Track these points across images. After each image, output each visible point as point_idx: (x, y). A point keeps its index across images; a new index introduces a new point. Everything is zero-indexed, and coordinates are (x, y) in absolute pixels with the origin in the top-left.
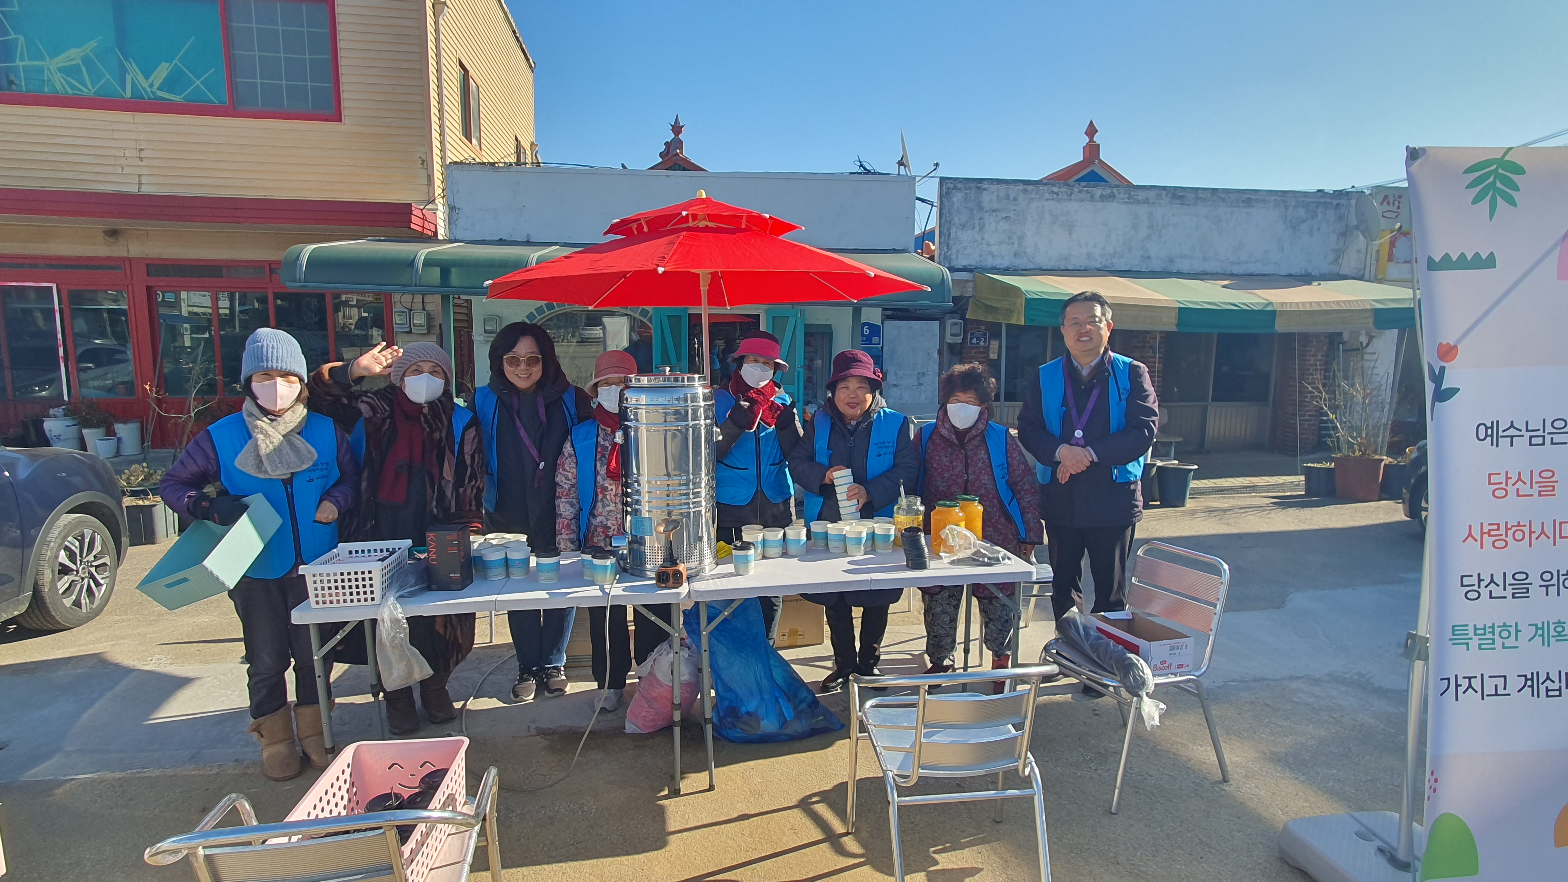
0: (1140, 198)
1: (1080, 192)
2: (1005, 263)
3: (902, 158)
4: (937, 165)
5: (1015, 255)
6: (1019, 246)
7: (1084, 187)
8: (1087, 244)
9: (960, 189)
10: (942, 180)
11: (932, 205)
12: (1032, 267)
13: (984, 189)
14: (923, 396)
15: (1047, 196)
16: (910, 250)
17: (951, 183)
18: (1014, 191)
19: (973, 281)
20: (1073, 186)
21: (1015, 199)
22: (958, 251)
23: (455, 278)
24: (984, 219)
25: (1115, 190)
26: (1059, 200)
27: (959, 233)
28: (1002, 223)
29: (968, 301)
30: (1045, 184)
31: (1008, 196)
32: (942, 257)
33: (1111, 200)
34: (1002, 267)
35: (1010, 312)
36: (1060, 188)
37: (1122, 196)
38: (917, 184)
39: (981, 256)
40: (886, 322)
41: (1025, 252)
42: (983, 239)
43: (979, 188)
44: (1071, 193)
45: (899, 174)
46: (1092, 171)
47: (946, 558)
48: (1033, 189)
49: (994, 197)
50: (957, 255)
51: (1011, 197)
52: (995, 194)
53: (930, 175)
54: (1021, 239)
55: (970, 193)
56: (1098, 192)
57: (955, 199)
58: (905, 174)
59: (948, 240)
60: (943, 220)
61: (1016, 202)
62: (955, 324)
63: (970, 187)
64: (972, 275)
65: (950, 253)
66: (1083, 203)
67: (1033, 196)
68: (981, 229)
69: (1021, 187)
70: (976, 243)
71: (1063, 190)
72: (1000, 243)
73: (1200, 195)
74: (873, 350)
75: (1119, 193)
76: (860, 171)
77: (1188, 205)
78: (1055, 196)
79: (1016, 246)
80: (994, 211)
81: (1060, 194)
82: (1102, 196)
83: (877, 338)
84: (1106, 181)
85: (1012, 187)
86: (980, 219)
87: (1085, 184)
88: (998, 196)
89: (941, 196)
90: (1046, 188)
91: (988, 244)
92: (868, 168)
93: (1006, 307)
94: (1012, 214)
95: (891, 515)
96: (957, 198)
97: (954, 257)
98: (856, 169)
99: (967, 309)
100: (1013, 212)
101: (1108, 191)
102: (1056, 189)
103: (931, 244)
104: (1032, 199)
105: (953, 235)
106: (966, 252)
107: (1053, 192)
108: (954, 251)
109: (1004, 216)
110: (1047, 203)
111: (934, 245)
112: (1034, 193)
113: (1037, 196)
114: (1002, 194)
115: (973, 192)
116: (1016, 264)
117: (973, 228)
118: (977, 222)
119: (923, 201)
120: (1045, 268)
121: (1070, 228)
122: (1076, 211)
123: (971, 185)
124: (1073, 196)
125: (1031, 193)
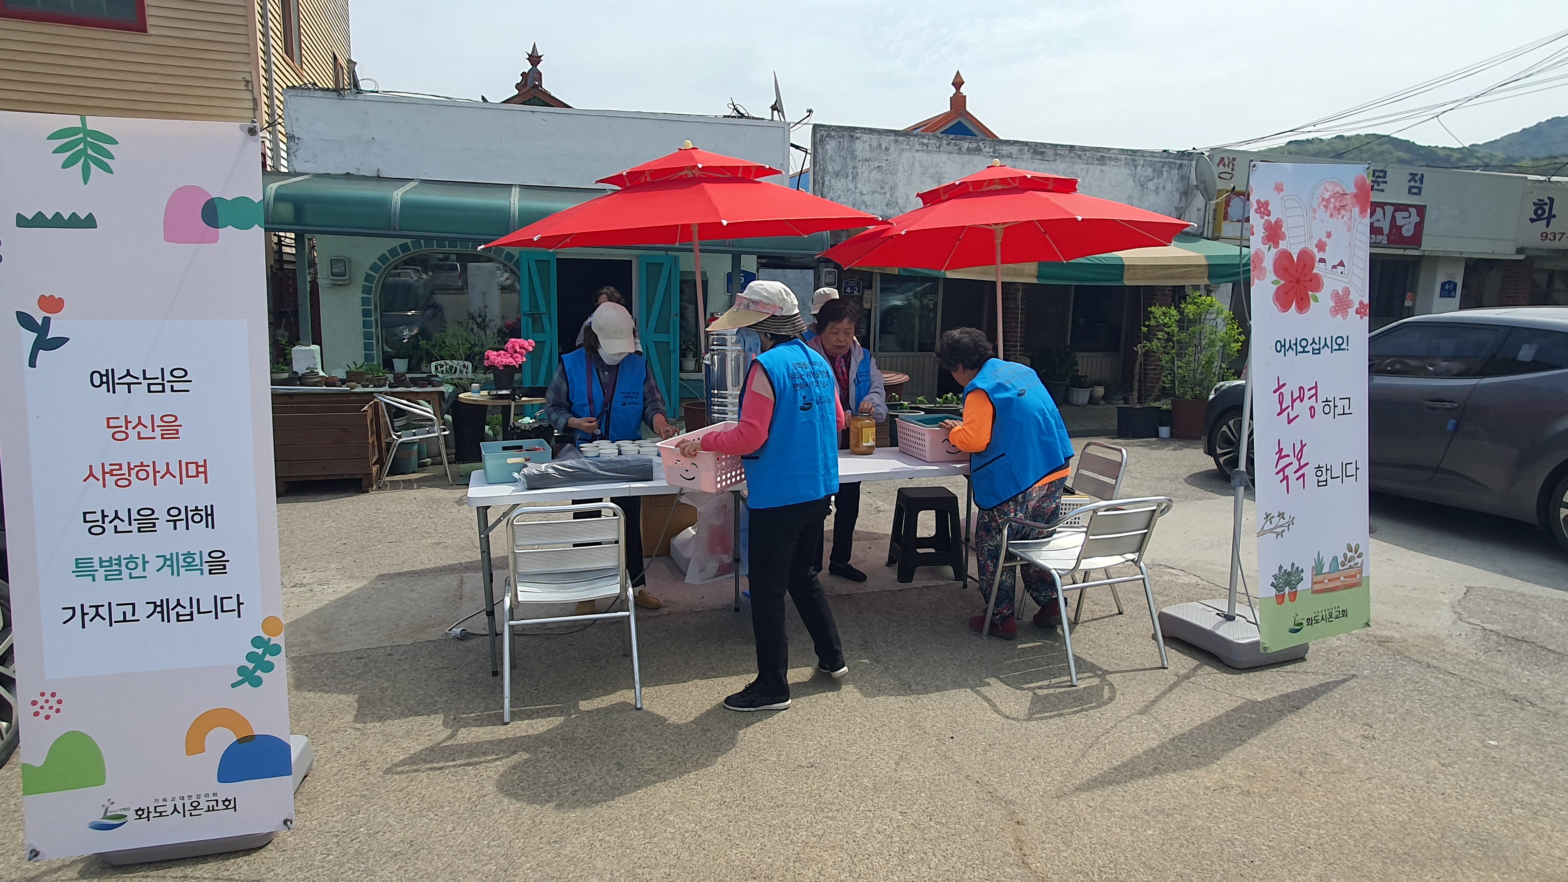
0: (1004, 152)
1: (948, 144)
3: (776, 103)
4: (810, 111)
5: (887, 204)
6: (891, 196)
7: (952, 139)
9: (833, 137)
10: (816, 127)
11: (806, 152)
13: (857, 138)
15: (918, 147)
17: (824, 131)
18: (886, 141)
20: (941, 138)
21: (887, 149)
24: (857, 168)
25: (981, 144)
26: (928, 152)
27: (833, 181)
28: (874, 173)
30: (915, 136)
31: (880, 145)
33: (977, 153)
37: (987, 149)
38: (790, 130)
39: (854, 205)
40: (761, 270)
41: (897, 203)
43: (852, 137)
44: (940, 145)
45: (772, 120)
46: (958, 122)
48: (902, 140)
49: (867, 147)
51: (883, 147)
52: (868, 143)
53: (804, 122)
54: (892, 189)
55: (843, 141)
56: (965, 145)
57: (828, 147)
58: (779, 119)
59: (822, 188)
60: (817, 168)
61: (887, 152)
63: (844, 135)
66: (951, 155)
67: (904, 147)
68: (854, 178)
69: (891, 137)
70: (850, 192)
71: (930, 141)
72: (873, 192)
73: (1059, 152)
75: (985, 147)
76: (733, 114)
77: (1049, 160)
78: (925, 147)
79: (888, 196)
80: (867, 160)
81: (930, 145)
82: (968, 149)
84: (974, 135)
85: (884, 137)
86: (853, 168)
87: (953, 136)
88: (870, 146)
89: (814, 144)
90: (916, 140)
91: (861, 194)
92: (742, 111)
94: (884, 164)
96: (831, 145)
98: (730, 112)
101: (975, 145)
102: (925, 141)
105: (827, 183)
107: (923, 144)
109: (876, 166)
110: (917, 155)
112: (905, 143)
113: (908, 147)
114: (875, 143)
115: (846, 140)
117: (847, 176)
118: (850, 170)
119: (797, 147)
121: (939, 179)
122: (944, 163)
123: (844, 133)
124: (941, 148)
125: (902, 144)
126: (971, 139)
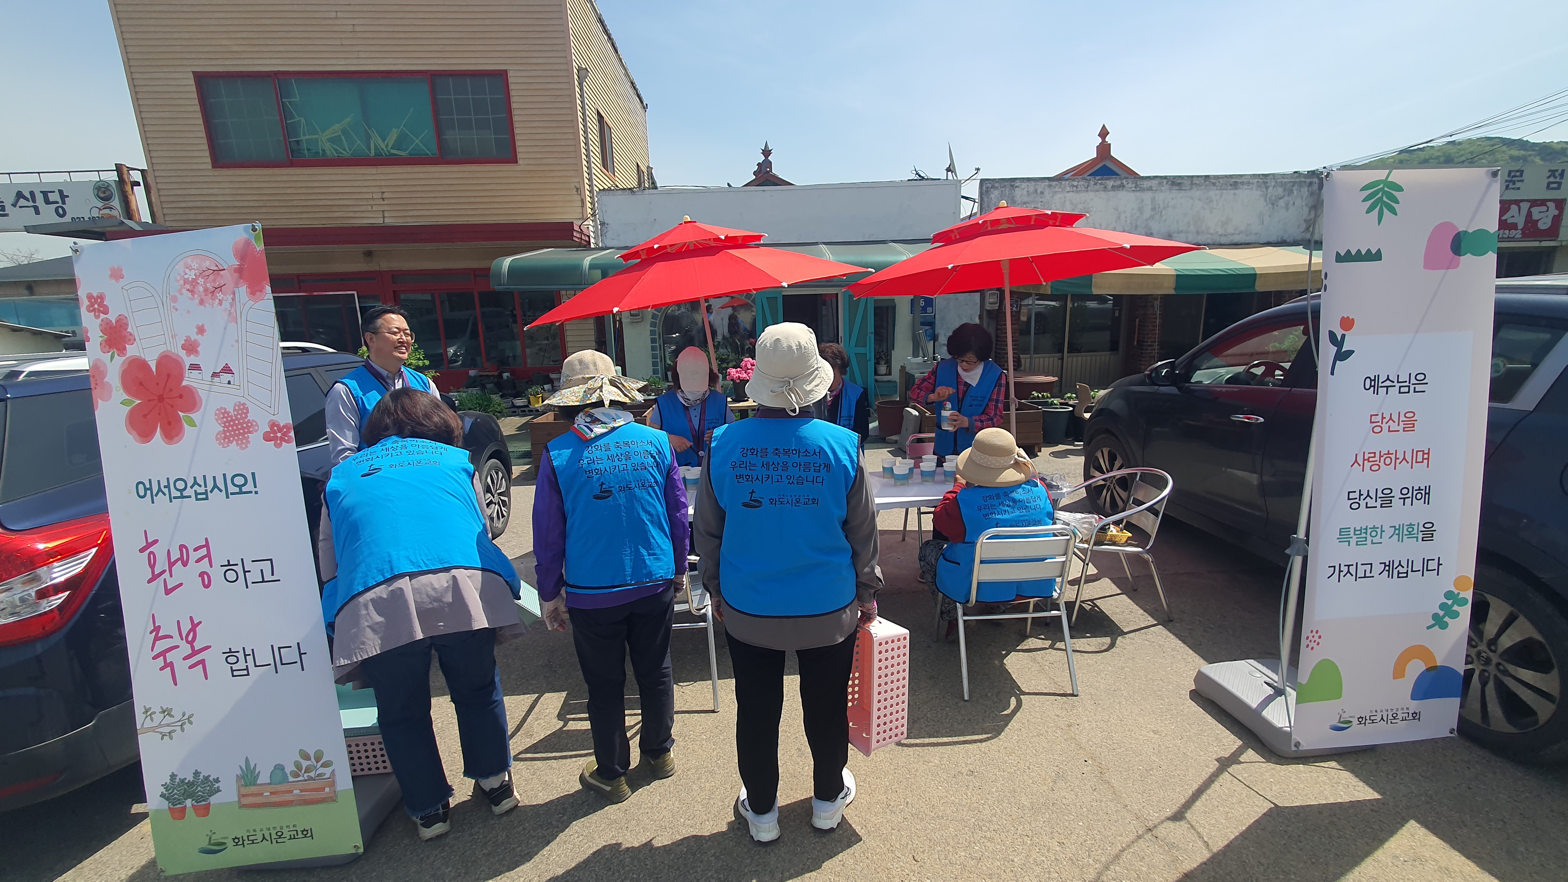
0: (1145, 186)
1: (1095, 184)
3: (950, 165)
4: (978, 169)
7: (1098, 180)
8: (1100, 225)
9: (997, 188)
10: (982, 181)
11: (975, 202)
13: (1017, 187)
15: (1068, 189)
17: (990, 183)
18: (1040, 187)
21: (1042, 193)
25: (1124, 181)
26: (1077, 192)
31: (1036, 191)
33: (1121, 189)
37: (1130, 185)
38: (962, 185)
43: (1012, 186)
44: (1088, 186)
45: (947, 179)
46: (1105, 165)
48: (1057, 184)
52: (1026, 190)
53: (973, 178)
56: (1110, 183)
57: (992, 196)
58: (952, 178)
61: (1042, 196)
62: (993, 294)
66: (1097, 193)
67: (1057, 190)
71: (1081, 183)
73: (1194, 182)
74: (928, 318)
75: (1127, 183)
76: (916, 178)
77: (1185, 190)
78: (1075, 188)
80: (1025, 203)
81: (1079, 186)
82: (1113, 186)
83: (931, 309)
84: (1116, 174)
85: (1039, 184)
87: (1099, 177)
89: (981, 194)
90: (1067, 183)
92: (923, 175)
96: (994, 194)
98: (913, 177)
100: (1040, 204)
101: (1118, 182)
102: (1075, 183)
107: (1073, 186)
110: (1069, 194)
112: (1057, 187)
113: (1060, 190)
114: (1032, 189)
115: (1007, 189)
119: (967, 198)
122: (1092, 199)
123: (1006, 184)
124: (1089, 188)
126: (1116, 178)
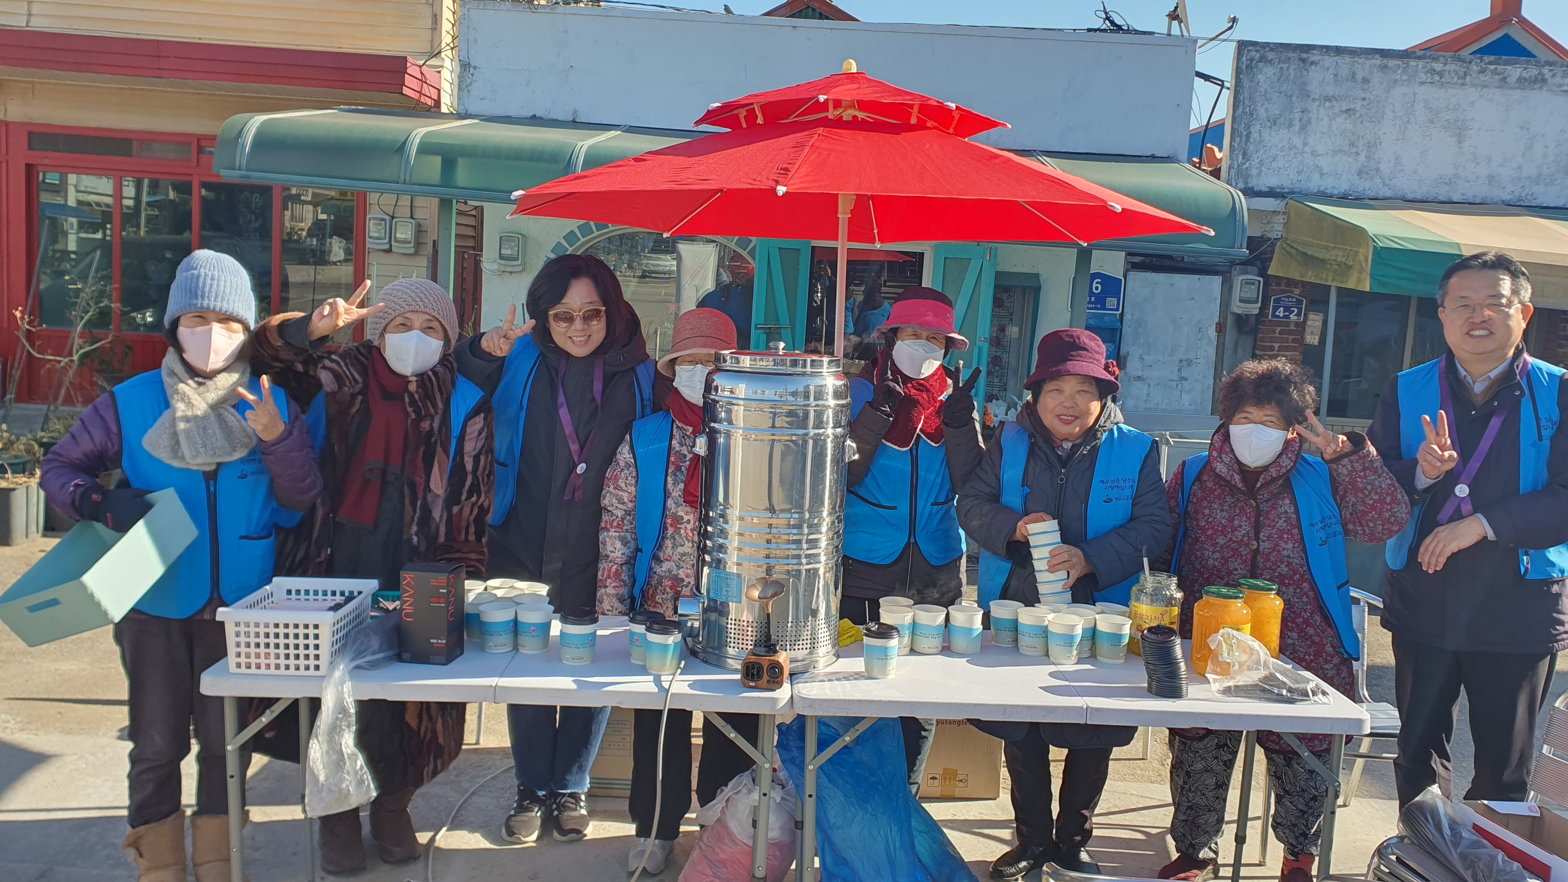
1: (1482, 71)
2: (1342, 186)
3: (1176, 8)
4: (1234, 20)
5: (1360, 173)
6: (1368, 158)
7: (1490, 63)
8: (1489, 160)
9: (1270, 61)
10: (1243, 46)
11: (1222, 86)
12: (1389, 193)
13: (1312, 63)
14: (1186, 399)
15: (1423, 77)
16: (1179, 158)
17: (1257, 51)
18: (1364, 66)
19: (1284, 213)
20: (1470, 62)
21: (1366, 81)
22: (1261, 163)
23: (463, 176)
24: (1309, 112)
25: (1546, 70)
26: (1442, 85)
27: (1266, 133)
28: (1340, 120)
29: (1274, 245)
30: (1420, 58)
31: (1354, 75)
32: (1233, 172)
33: (1537, 86)
34: (1336, 192)
35: (1345, 269)
36: (1445, 64)
37: (1558, 80)
38: (1198, 51)
39: (1299, 172)
40: (1132, 275)
41: (1378, 170)
42: (1305, 144)
43: (1303, 60)
44: (1465, 74)
45: (1169, 35)
46: (1506, 36)
47: (1216, 683)
48: (1399, 66)
49: (1329, 77)
50: (1259, 168)
51: (1359, 77)
52: (1331, 71)
53: (1222, 37)
54: (1370, 146)
55: (1288, 68)
56: (1515, 72)
57: (1261, 77)
58: (1179, 33)
59: (1246, 145)
60: (1239, 112)
61: (1366, 87)
62: (1250, 283)
63: (1289, 59)
64: (1283, 203)
65: (1247, 165)
66: (1485, 90)
67: (1398, 77)
68: (1303, 128)
69: (1378, 61)
70: (1294, 151)
71: (1451, 67)
72: (1335, 153)
74: (1106, 318)
75: (1553, 76)
76: (1104, 27)
78: (1437, 78)
79: (1362, 158)
80: (1328, 99)
81: (1446, 74)
82: (1521, 80)
83: (1115, 301)
84: (1529, 54)
85: (1361, 61)
86: (1303, 112)
87: (1492, 58)
88: (1336, 75)
89: (1238, 72)
90: (1421, 63)
91: (1314, 154)
92: (1119, 21)
93: (1339, 259)
94: (1358, 106)
95: (1125, 602)
96: (1266, 75)
97: (1254, 172)
98: (1098, 23)
99: (1270, 260)
100: (1360, 103)
101: (1533, 72)
102: (1438, 66)
103: (1216, 149)
104: (1396, 81)
105: (1255, 136)
106: (1274, 165)
107: (1433, 71)
108: (1255, 162)
109: (1344, 109)
110: (1421, 90)
111: (1220, 150)
112: (1399, 71)
113: (1405, 78)
114: (1344, 71)
115: (1293, 67)
116: (1360, 189)
117: (1290, 126)
118: (1297, 116)
119: (1206, 78)
120: (1410, 196)
121: (1460, 132)
122: (1473, 103)
123: (1290, 55)
124: (1468, 79)
125: (1395, 72)
126: (1528, 62)
